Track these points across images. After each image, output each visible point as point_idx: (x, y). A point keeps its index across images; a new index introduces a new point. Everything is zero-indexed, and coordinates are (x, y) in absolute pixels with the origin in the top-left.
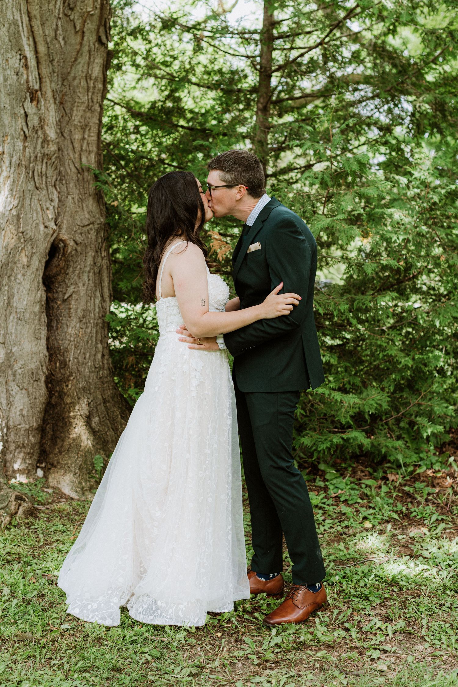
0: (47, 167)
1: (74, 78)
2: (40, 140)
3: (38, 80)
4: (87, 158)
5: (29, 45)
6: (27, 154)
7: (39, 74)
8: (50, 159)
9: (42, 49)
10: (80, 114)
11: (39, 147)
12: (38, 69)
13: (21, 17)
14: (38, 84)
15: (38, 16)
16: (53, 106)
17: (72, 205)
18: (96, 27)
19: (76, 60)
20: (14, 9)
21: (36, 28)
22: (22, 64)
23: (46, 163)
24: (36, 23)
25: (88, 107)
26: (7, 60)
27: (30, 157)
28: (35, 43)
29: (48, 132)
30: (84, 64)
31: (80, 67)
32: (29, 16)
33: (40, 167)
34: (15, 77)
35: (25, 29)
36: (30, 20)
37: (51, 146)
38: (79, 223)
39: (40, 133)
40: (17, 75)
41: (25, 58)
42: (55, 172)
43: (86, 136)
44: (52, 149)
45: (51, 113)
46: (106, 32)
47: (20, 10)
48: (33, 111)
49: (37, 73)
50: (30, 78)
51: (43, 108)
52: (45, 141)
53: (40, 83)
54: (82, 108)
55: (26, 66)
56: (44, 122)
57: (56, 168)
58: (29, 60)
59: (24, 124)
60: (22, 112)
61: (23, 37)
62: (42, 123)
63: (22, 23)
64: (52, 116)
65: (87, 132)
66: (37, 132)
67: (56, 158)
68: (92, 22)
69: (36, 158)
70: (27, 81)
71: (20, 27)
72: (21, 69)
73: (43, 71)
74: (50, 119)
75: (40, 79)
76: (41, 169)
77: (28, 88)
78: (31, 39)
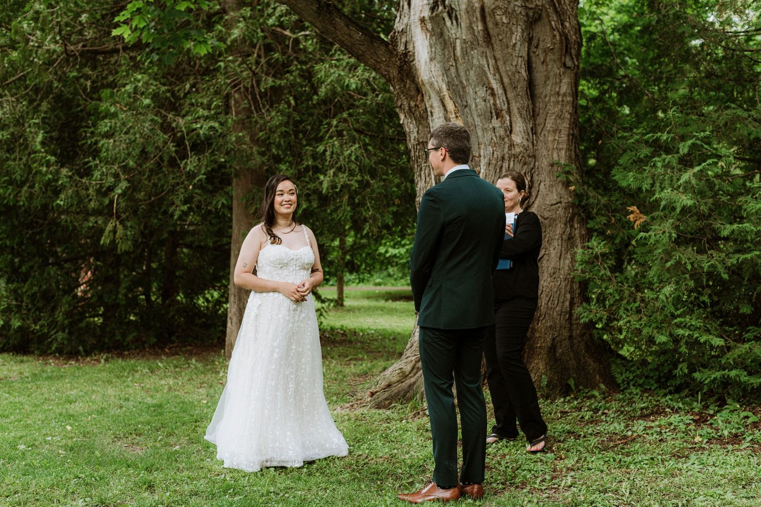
0: (514, 164)
1: (546, 96)
2: (507, 145)
3: (506, 103)
4: (558, 153)
5: (495, 79)
6: (495, 156)
7: (507, 98)
8: (518, 157)
9: (506, 80)
10: (552, 121)
11: (506, 150)
12: (505, 94)
13: (487, 61)
14: (506, 105)
15: (501, 58)
16: (519, 119)
17: (544, 190)
18: (559, 57)
19: (545, 83)
20: (480, 58)
21: (500, 67)
22: (488, 93)
23: (514, 161)
24: (500, 63)
25: (557, 116)
26: (476, 93)
27: (498, 158)
28: (501, 77)
29: (514, 139)
30: (552, 84)
31: (549, 88)
32: (495, 59)
33: (507, 164)
34: (483, 103)
35: (491, 68)
36: (496, 62)
37: (517, 148)
38: (548, 203)
39: (506, 140)
40: (485, 101)
41: (492, 89)
42: (525, 167)
43: (557, 138)
44: (518, 150)
45: (518, 125)
46: (573, 58)
47: (486, 57)
48: (499, 125)
49: (505, 98)
50: (498, 102)
51: (508, 122)
52: (512, 145)
53: (509, 104)
54: (554, 117)
55: (493, 94)
56: (511, 132)
57: (525, 164)
58: (495, 90)
59: (493, 134)
60: (491, 126)
61: (489, 75)
62: (508, 133)
63: (488, 65)
64: (519, 126)
65: (557, 135)
66: (503, 140)
67: (523, 156)
68: (554, 54)
69: (503, 158)
70: (495, 104)
71: (486, 68)
72: (488, 97)
73: (509, 95)
74: (518, 128)
75: (508, 102)
76: (509, 165)
77: (496, 109)
78: (497, 75)
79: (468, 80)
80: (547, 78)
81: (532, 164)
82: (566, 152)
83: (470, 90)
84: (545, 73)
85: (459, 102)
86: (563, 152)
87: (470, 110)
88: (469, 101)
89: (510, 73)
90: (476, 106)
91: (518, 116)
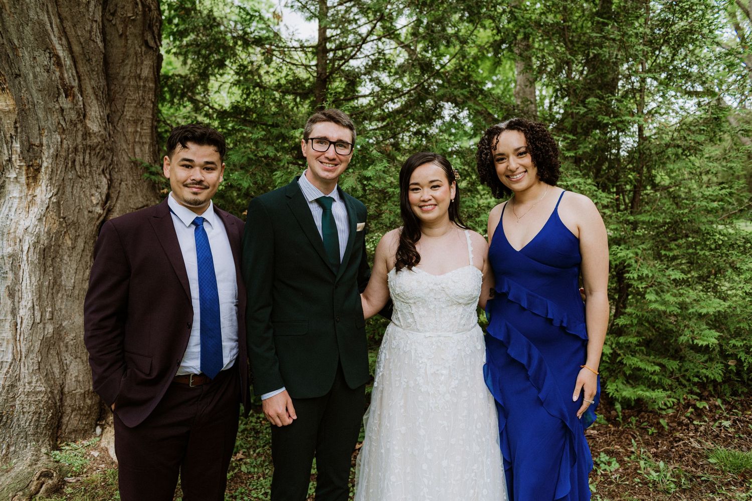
0: (90, 157)
1: (124, 78)
2: (80, 134)
3: (76, 78)
4: (140, 148)
5: (62, 45)
6: (65, 146)
7: (77, 72)
8: (94, 149)
9: (77, 49)
10: (132, 109)
11: (79, 139)
12: (76, 67)
13: (49, 18)
14: (77, 81)
15: (69, 18)
16: (95, 102)
17: (126, 191)
18: (141, 32)
19: (123, 61)
20: (38, 9)
21: (68, 29)
22: (52, 61)
23: (90, 154)
24: (68, 25)
25: (138, 103)
26: (35, 58)
27: (69, 149)
28: (69, 43)
29: (89, 125)
30: (132, 64)
31: (128, 68)
32: (60, 18)
33: (81, 157)
34: (46, 74)
35: (55, 29)
36: (62, 21)
37: (93, 138)
38: (132, 206)
39: (79, 126)
40: (48, 71)
41: (58, 57)
42: (103, 162)
43: (139, 130)
44: (96, 141)
45: (93, 109)
46: (155, 37)
47: (48, 12)
48: (69, 106)
49: (74, 71)
50: (66, 75)
51: (81, 103)
52: (87, 134)
53: (80, 81)
54: (134, 104)
55: (59, 64)
56: (85, 116)
57: (103, 158)
58: (62, 59)
59: (61, 118)
60: (57, 107)
61: (52, 37)
62: (82, 117)
63: (51, 24)
64: (95, 111)
65: (139, 126)
66: (75, 125)
67: (101, 149)
68: (135, 27)
69: (76, 150)
70: (62, 78)
71: (48, 27)
72: (53, 67)
73: (81, 69)
74: (93, 113)
75: (79, 77)
76: (84, 159)
77: (64, 85)
78: (63, 39)
79: (21, 38)
80: (126, 55)
81: (110, 158)
82: (149, 148)
83: (25, 54)
84: (124, 50)
85: (7, 68)
86: (147, 147)
87: (25, 81)
88: (23, 69)
89: (82, 40)
90: (35, 77)
91: (93, 97)
